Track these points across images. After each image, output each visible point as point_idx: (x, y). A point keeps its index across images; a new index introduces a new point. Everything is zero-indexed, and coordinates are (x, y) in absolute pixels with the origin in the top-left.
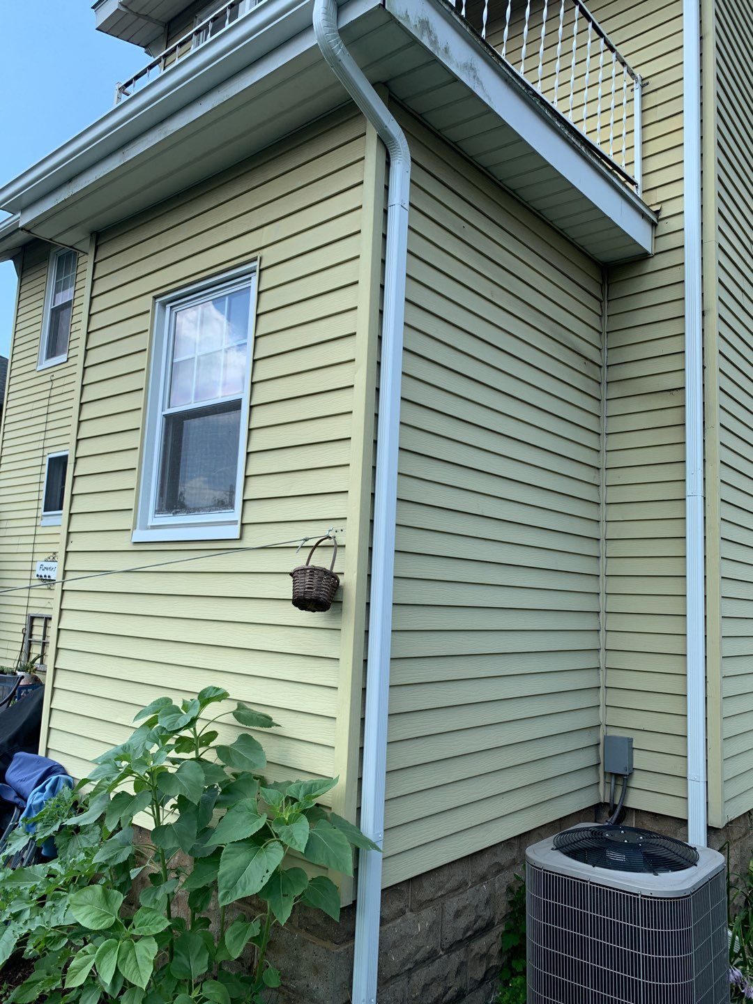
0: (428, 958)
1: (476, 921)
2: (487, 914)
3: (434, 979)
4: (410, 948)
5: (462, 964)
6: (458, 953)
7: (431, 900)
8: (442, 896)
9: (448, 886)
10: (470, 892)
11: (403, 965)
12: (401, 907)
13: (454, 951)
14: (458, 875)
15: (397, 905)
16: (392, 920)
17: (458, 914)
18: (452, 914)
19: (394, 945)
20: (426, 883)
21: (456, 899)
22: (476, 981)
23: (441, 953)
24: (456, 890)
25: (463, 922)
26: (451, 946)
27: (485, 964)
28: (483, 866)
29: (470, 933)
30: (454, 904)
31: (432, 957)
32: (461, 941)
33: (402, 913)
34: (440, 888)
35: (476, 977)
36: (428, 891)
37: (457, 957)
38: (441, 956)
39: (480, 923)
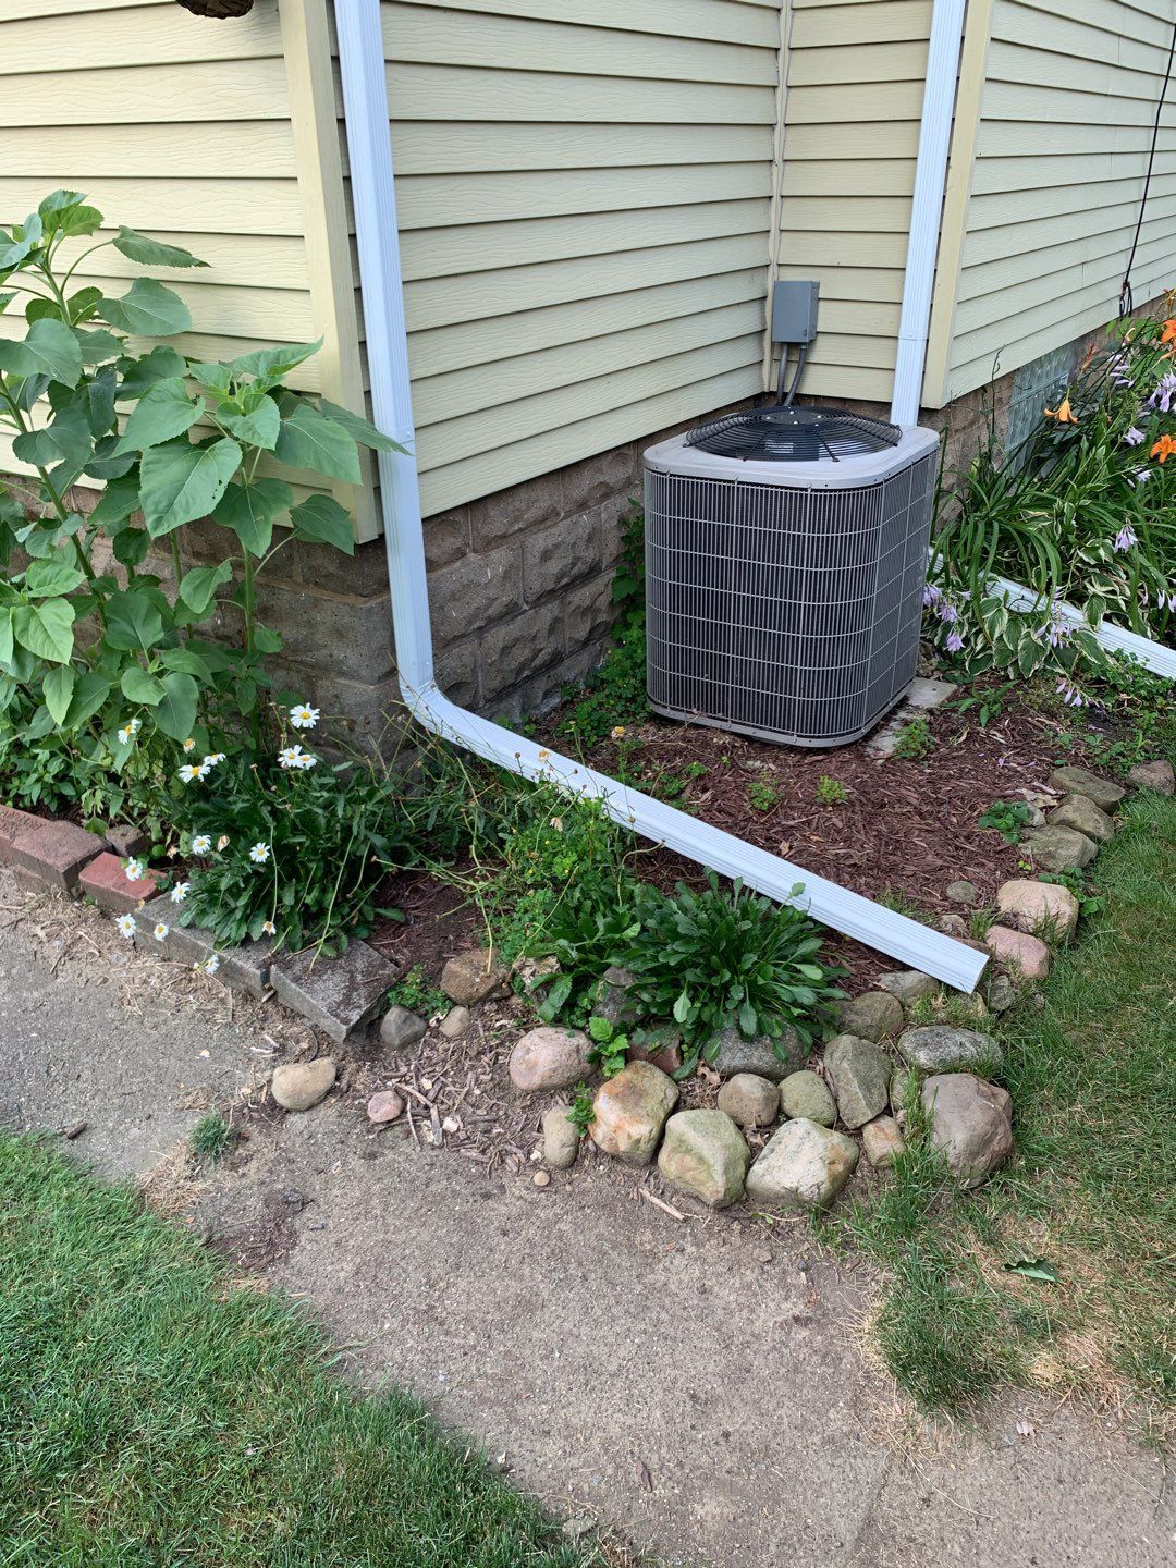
0: (507, 614)
1: (574, 565)
2: (590, 555)
3: (517, 640)
4: (478, 601)
5: (557, 620)
6: (550, 606)
7: (504, 536)
8: (520, 530)
9: (529, 516)
10: (562, 526)
11: (470, 623)
12: (458, 545)
13: (545, 604)
14: (544, 499)
15: (451, 543)
16: (447, 563)
17: (546, 556)
18: (538, 556)
19: (453, 597)
20: (493, 511)
21: (542, 535)
22: (577, 641)
23: (525, 607)
24: (541, 522)
25: (554, 567)
26: (539, 598)
27: (589, 621)
28: (582, 486)
29: (565, 581)
30: (540, 541)
31: (511, 611)
32: (553, 591)
33: (460, 554)
34: (517, 519)
35: (577, 636)
36: (497, 522)
37: (548, 613)
38: (526, 611)
39: (580, 568)
